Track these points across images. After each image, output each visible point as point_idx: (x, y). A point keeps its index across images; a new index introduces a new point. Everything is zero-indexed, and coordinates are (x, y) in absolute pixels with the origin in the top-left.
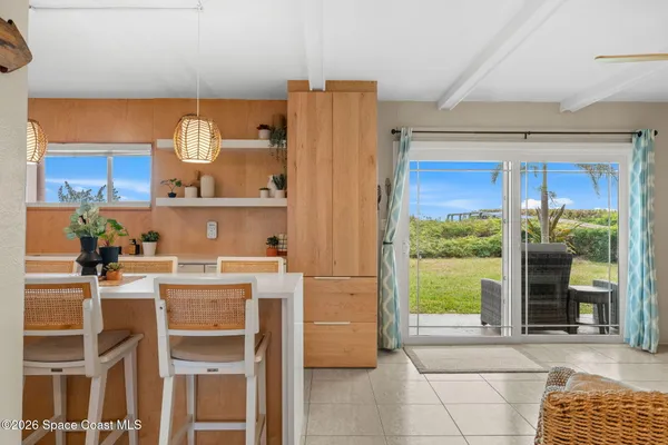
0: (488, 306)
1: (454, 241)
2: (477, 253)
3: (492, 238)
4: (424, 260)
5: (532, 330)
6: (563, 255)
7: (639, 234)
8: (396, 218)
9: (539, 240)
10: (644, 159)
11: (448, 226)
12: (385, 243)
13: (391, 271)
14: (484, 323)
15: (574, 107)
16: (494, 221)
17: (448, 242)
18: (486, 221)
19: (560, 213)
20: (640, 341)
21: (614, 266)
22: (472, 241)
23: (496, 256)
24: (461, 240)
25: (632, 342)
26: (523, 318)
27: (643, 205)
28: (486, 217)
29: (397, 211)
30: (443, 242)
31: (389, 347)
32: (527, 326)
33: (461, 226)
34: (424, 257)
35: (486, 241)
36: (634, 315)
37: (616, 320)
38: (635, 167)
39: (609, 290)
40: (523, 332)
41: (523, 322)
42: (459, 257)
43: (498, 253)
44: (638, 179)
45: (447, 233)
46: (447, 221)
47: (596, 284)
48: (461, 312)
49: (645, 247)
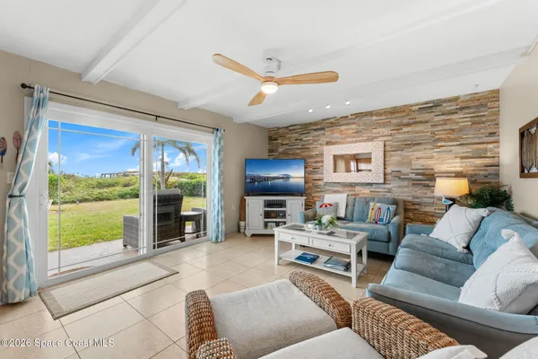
0: (128, 233)
1: (105, 190)
2: (123, 196)
3: (132, 187)
4: (81, 204)
5: (159, 246)
6: (178, 195)
7: (217, 183)
8: (28, 172)
9: (159, 188)
10: (220, 143)
11: (100, 181)
12: (11, 196)
13: (20, 223)
14: (125, 246)
15: (186, 107)
16: (133, 178)
17: (101, 191)
18: (128, 178)
19: (170, 173)
20: (217, 238)
21: (205, 199)
22: (119, 189)
23: (134, 197)
24: (111, 189)
25: (214, 239)
26: (154, 238)
27: (219, 167)
28: (128, 176)
29: (29, 165)
30: (97, 191)
31: (17, 300)
32: (156, 243)
33: (110, 181)
34: (80, 201)
35: (127, 189)
36: (214, 225)
37: (205, 229)
38: (215, 146)
39: (201, 212)
40: (154, 248)
41: (154, 241)
42: (109, 200)
43: (137, 196)
44: (217, 153)
45: (100, 185)
46: (101, 178)
47: (194, 210)
48: (107, 240)
49: (220, 189)
